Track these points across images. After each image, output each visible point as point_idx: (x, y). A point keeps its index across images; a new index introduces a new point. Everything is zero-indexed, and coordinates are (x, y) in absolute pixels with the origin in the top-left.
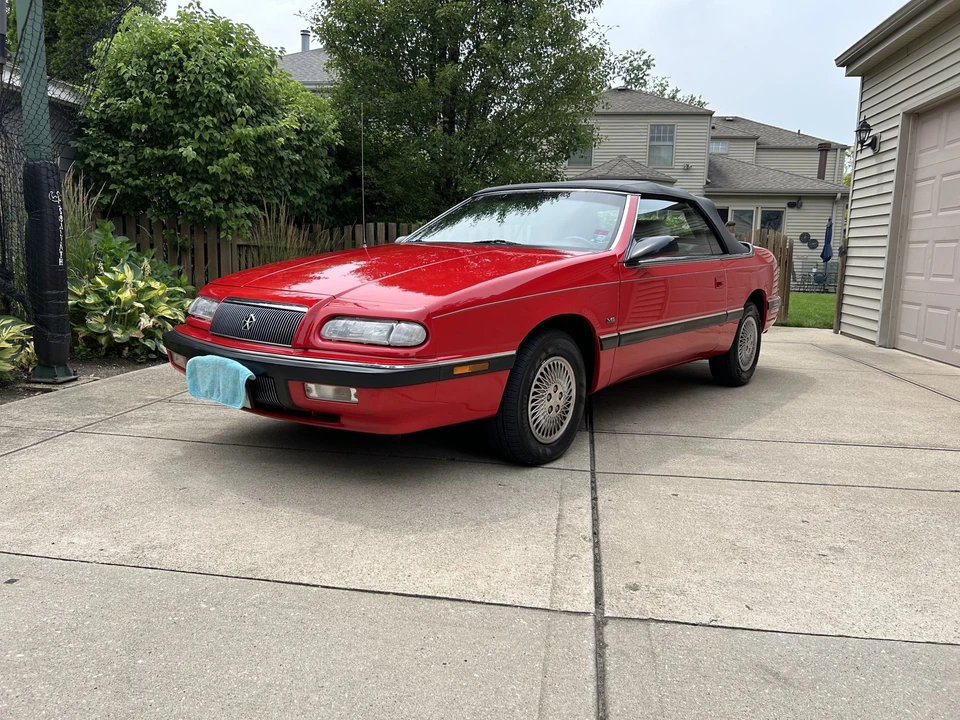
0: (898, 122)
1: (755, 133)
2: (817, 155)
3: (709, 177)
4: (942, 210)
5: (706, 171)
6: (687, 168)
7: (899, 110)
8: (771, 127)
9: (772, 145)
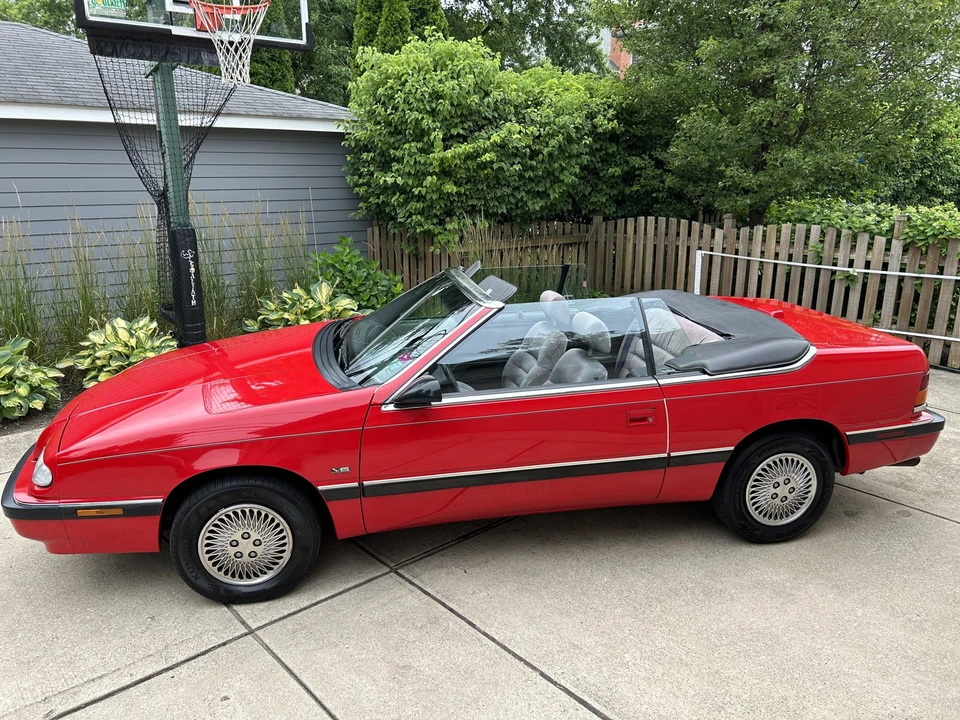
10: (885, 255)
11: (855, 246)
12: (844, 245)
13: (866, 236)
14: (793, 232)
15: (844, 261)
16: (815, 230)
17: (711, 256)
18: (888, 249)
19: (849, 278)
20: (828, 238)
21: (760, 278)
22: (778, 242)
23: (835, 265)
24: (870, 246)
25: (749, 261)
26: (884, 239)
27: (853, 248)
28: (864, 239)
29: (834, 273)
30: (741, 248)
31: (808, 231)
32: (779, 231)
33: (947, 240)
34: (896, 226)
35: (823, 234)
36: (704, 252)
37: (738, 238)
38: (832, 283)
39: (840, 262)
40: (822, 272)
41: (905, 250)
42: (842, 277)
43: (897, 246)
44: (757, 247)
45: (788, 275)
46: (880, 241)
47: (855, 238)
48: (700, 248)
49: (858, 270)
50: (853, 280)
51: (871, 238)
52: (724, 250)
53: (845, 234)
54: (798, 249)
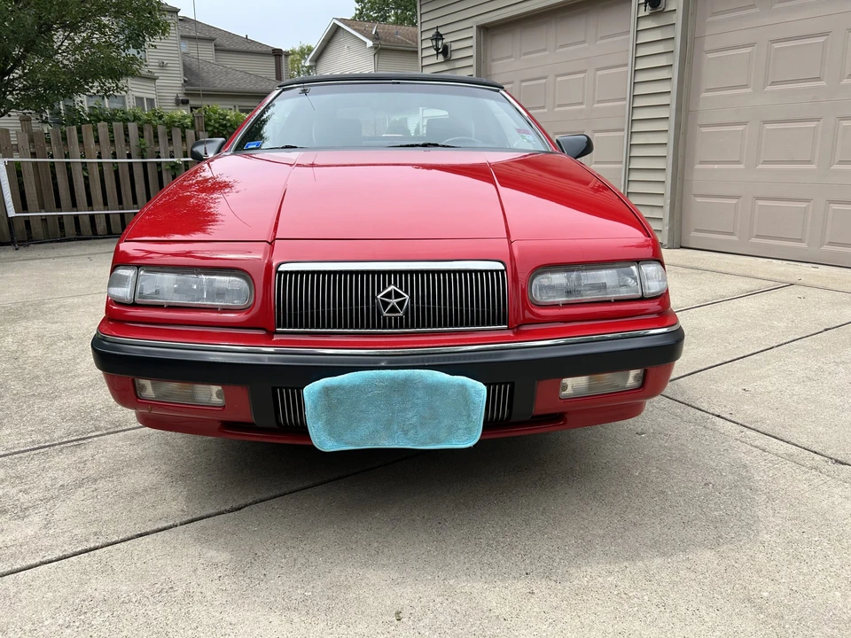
0: (473, 33)
1: (207, 35)
2: (272, 60)
3: (185, 75)
5: (182, 69)
6: (162, 66)
7: (474, 23)
8: (220, 30)
9: (228, 48)
12: (162, 139)
13: (179, 130)
14: (111, 131)
15: (165, 153)
16: (132, 127)
17: (17, 163)
19: (174, 167)
20: (146, 134)
21: (86, 178)
22: (97, 141)
23: (159, 157)
24: (184, 138)
25: (68, 163)
26: (193, 132)
27: (170, 140)
28: (177, 133)
29: (159, 164)
30: (55, 150)
31: (126, 128)
32: (96, 130)
34: (196, 121)
35: (141, 129)
36: (6, 160)
38: (160, 174)
39: (162, 154)
40: (149, 165)
42: (168, 167)
43: (204, 136)
44: (75, 147)
45: (116, 173)
46: (190, 133)
47: (170, 134)
49: (179, 160)
50: (177, 169)
51: (184, 132)
52: (34, 155)
53: (161, 129)
54: (120, 146)
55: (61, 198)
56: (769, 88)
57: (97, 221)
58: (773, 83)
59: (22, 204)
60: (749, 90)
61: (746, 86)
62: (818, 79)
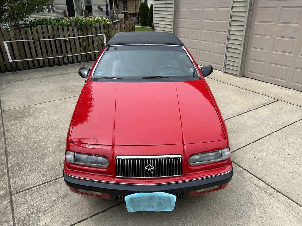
4: (191, 19)
10: (73, 32)
11: (64, 31)
12: (61, 31)
13: (66, 27)
14: (42, 29)
16: (50, 27)
17: (11, 43)
18: (73, 30)
19: (65, 41)
20: (55, 29)
21: (35, 47)
22: (38, 33)
23: (60, 37)
24: (68, 30)
25: (28, 42)
26: (71, 27)
27: (63, 31)
28: (66, 28)
29: (60, 40)
30: (23, 37)
31: (47, 27)
32: (37, 29)
33: (87, 26)
34: (72, 23)
35: (53, 27)
36: (7, 42)
37: (21, 34)
38: (61, 44)
39: (61, 36)
40: (56, 41)
41: (78, 30)
42: (63, 41)
43: (75, 29)
44: (30, 36)
45: (45, 44)
46: (70, 28)
47: (63, 29)
48: (4, 40)
49: (67, 38)
50: (66, 42)
51: (68, 28)
52: (16, 39)
53: (60, 27)
54: (46, 34)
55: (27, 54)
56: (279, 24)
57: (40, 61)
58: (281, 23)
59: (14, 57)
60: (273, 24)
61: (271, 22)
62: (297, 23)
